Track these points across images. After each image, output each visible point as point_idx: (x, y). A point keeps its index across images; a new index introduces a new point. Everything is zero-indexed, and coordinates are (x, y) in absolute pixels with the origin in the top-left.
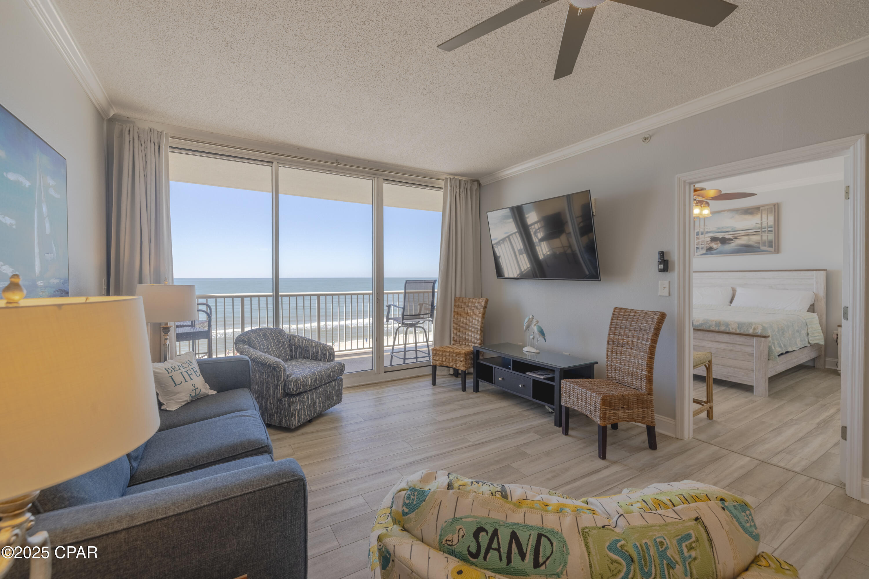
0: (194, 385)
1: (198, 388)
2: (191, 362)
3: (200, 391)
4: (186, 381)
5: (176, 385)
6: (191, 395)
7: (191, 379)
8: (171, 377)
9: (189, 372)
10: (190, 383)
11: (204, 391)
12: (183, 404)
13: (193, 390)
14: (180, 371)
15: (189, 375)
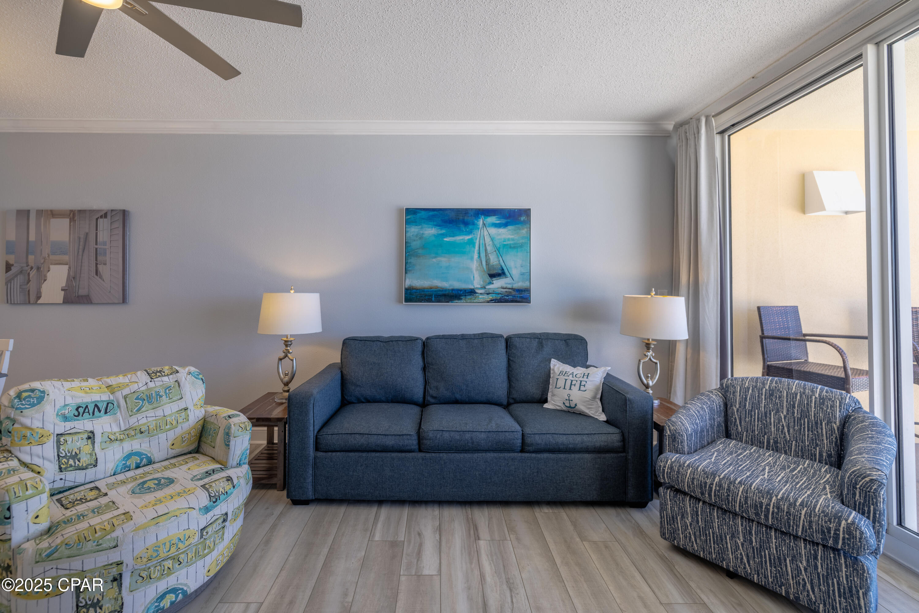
0: (569, 395)
1: (572, 400)
2: (588, 376)
3: (576, 405)
4: (564, 388)
5: (556, 387)
6: (564, 403)
7: (570, 389)
8: (557, 379)
9: (573, 383)
10: (567, 391)
11: (582, 407)
12: (558, 408)
13: (566, 400)
14: (566, 378)
15: (571, 384)
